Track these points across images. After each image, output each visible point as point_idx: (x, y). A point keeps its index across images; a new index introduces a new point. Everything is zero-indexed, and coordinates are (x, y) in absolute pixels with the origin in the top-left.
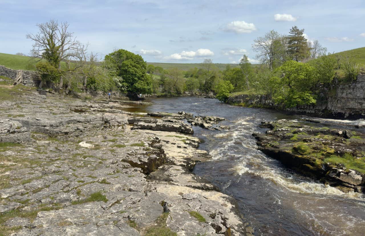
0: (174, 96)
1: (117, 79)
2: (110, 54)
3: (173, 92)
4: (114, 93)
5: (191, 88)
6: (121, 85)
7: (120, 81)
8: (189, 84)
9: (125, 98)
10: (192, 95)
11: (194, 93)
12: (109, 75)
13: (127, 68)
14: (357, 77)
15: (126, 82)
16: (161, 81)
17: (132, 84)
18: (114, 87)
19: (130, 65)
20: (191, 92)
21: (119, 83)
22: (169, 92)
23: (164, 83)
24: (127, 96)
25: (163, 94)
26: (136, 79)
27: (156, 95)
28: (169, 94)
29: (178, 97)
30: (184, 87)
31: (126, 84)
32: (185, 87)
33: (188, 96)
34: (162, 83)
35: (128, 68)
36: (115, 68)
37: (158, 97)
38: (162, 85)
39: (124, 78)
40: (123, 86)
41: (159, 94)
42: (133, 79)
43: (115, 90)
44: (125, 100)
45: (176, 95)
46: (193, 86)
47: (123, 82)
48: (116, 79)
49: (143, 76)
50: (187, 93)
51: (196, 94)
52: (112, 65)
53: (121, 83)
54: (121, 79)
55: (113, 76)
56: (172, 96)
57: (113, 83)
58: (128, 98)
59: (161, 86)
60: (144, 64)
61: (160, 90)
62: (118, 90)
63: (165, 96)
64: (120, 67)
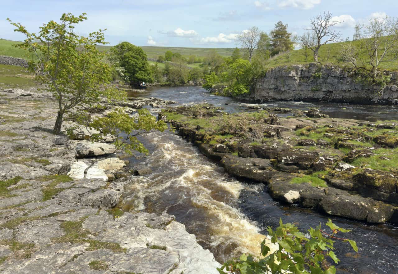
0: (178, 86)
1: (121, 69)
2: (115, 46)
3: (177, 81)
4: (117, 82)
5: (195, 77)
6: (123, 75)
7: (122, 71)
8: (193, 73)
9: (128, 86)
10: (196, 85)
11: (198, 83)
12: (113, 66)
13: (127, 60)
14: (266, 74)
15: (128, 72)
16: (166, 70)
17: (134, 74)
18: (117, 77)
19: (130, 57)
20: (196, 81)
21: (122, 73)
22: (173, 82)
23: (168, 72)
24: (130, 84)
25: (168, 83)
26: (137, 69)
27: (160, 84)
28: (173, 84)
29: (181, 86)
30: (188, 76)
31: (128, 74)
32: (190, 77)
33: (192, 85)
34: (167, 72)
35: (129, 59)
36: (118, 60)
37: (162, 86)
38: (167, 74)
39: (126, 69)
40: (125, 76)
41: (164, 83)
42: (134, 70)
43: (118, 79)
44: (127, 88)
45: (181, 84)
46: (196, 75)
47: (125, 72)
48: (119, 69)
49: (143, 67)
50: (191, 82)
51: (201, 84)
52: (116, 56)
53: (123, 73)
54: (123, 69)
55: (116, 66)
56: (175, 86)
57: (116, 73)
58: (130, 86)
59: (165, 75)
60: (144, 55)
61: (164, 80)
62: (121, 79)
63: (168, 86)
64: (123, 59)
